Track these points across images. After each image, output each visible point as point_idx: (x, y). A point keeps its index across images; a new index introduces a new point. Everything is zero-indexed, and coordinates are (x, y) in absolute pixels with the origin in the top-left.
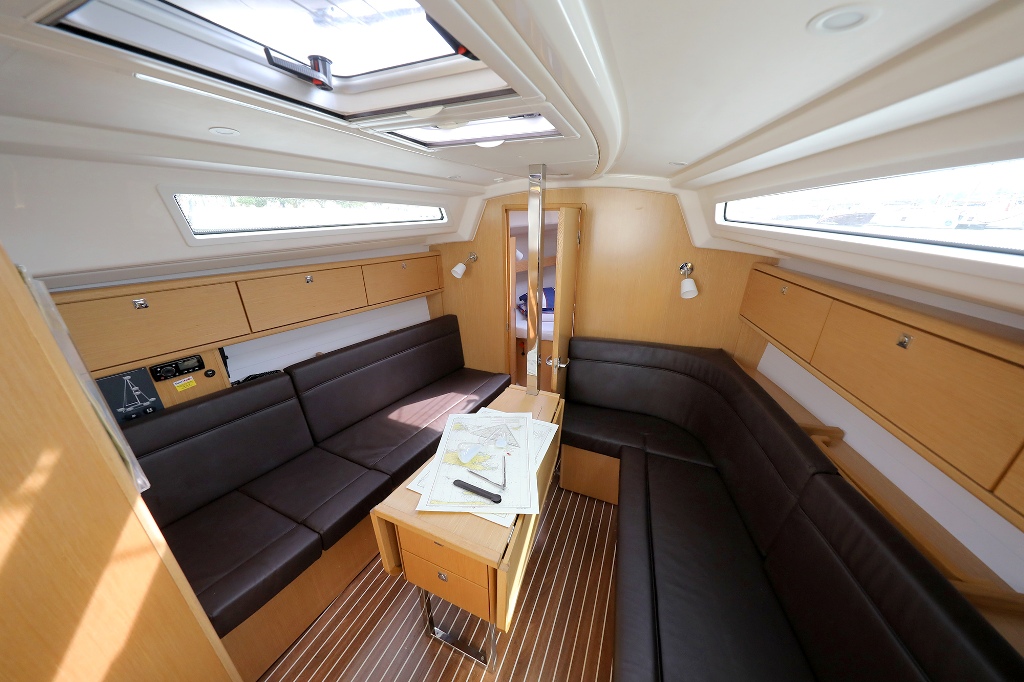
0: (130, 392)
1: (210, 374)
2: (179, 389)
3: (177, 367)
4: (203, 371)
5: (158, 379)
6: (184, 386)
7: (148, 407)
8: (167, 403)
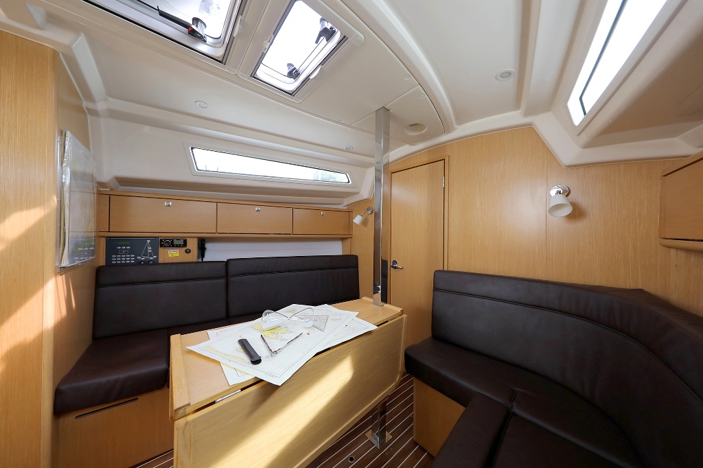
0: (147, 249)
1: (188, 252)
2: (170, 256)
3: (172, 242)
4: (185, 249)
5: (161, 246)
6: (173, 254)
7: (151, 260)
8: (161, 261)
